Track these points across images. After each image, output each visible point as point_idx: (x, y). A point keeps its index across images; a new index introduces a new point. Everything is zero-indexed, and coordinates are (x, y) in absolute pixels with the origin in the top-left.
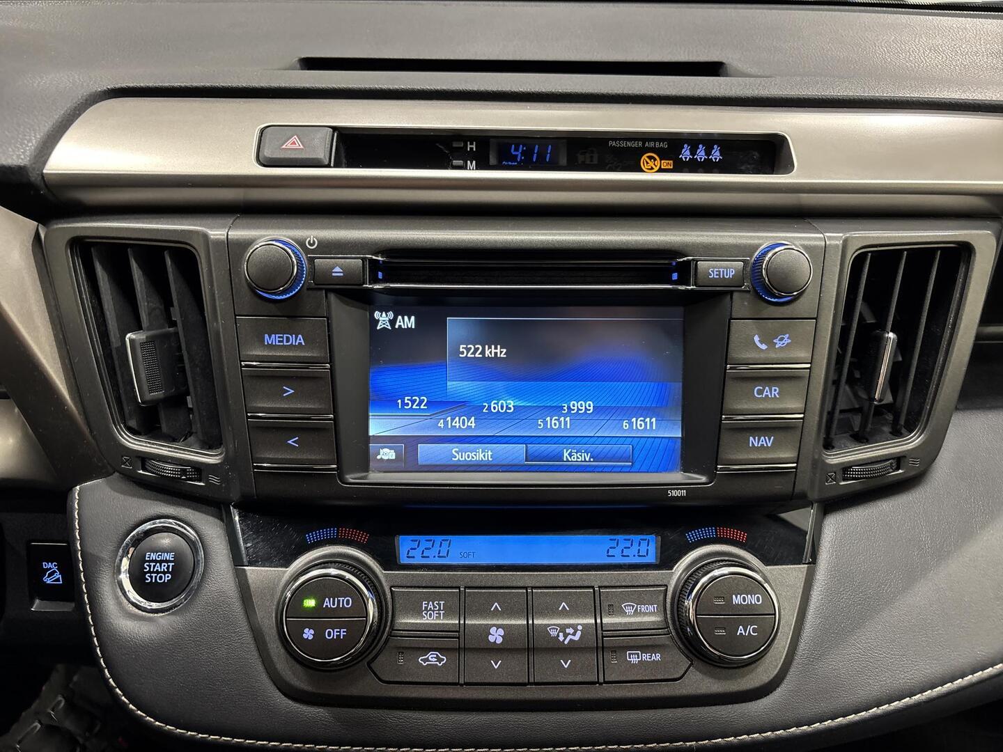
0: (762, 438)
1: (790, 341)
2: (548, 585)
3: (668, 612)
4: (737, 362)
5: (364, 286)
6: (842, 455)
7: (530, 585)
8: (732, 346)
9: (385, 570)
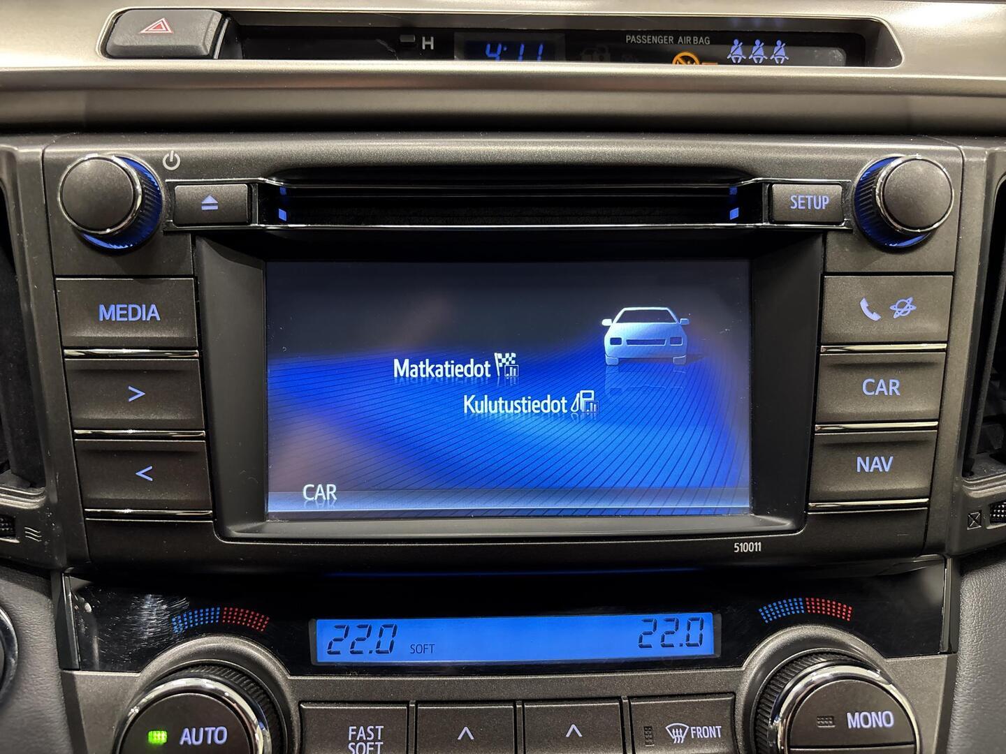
0: (876, 459)
1: (914, 308)
2: (547, 696)
3: (740, 737)
4: (835, 341)
5: (252, 225)
6: (988, 485)
7: (519, 697)
8: (828, 314)
9: (291, 675)
